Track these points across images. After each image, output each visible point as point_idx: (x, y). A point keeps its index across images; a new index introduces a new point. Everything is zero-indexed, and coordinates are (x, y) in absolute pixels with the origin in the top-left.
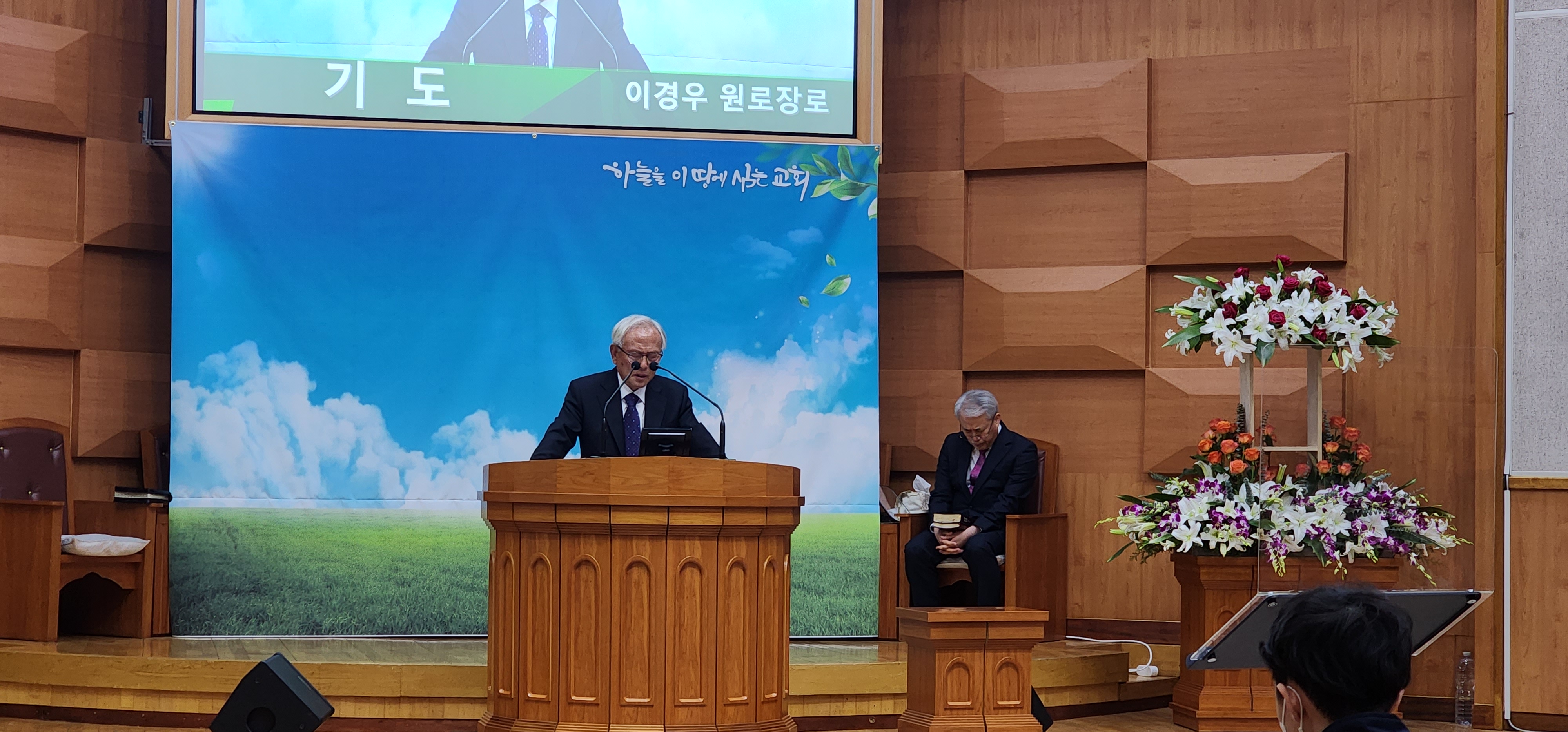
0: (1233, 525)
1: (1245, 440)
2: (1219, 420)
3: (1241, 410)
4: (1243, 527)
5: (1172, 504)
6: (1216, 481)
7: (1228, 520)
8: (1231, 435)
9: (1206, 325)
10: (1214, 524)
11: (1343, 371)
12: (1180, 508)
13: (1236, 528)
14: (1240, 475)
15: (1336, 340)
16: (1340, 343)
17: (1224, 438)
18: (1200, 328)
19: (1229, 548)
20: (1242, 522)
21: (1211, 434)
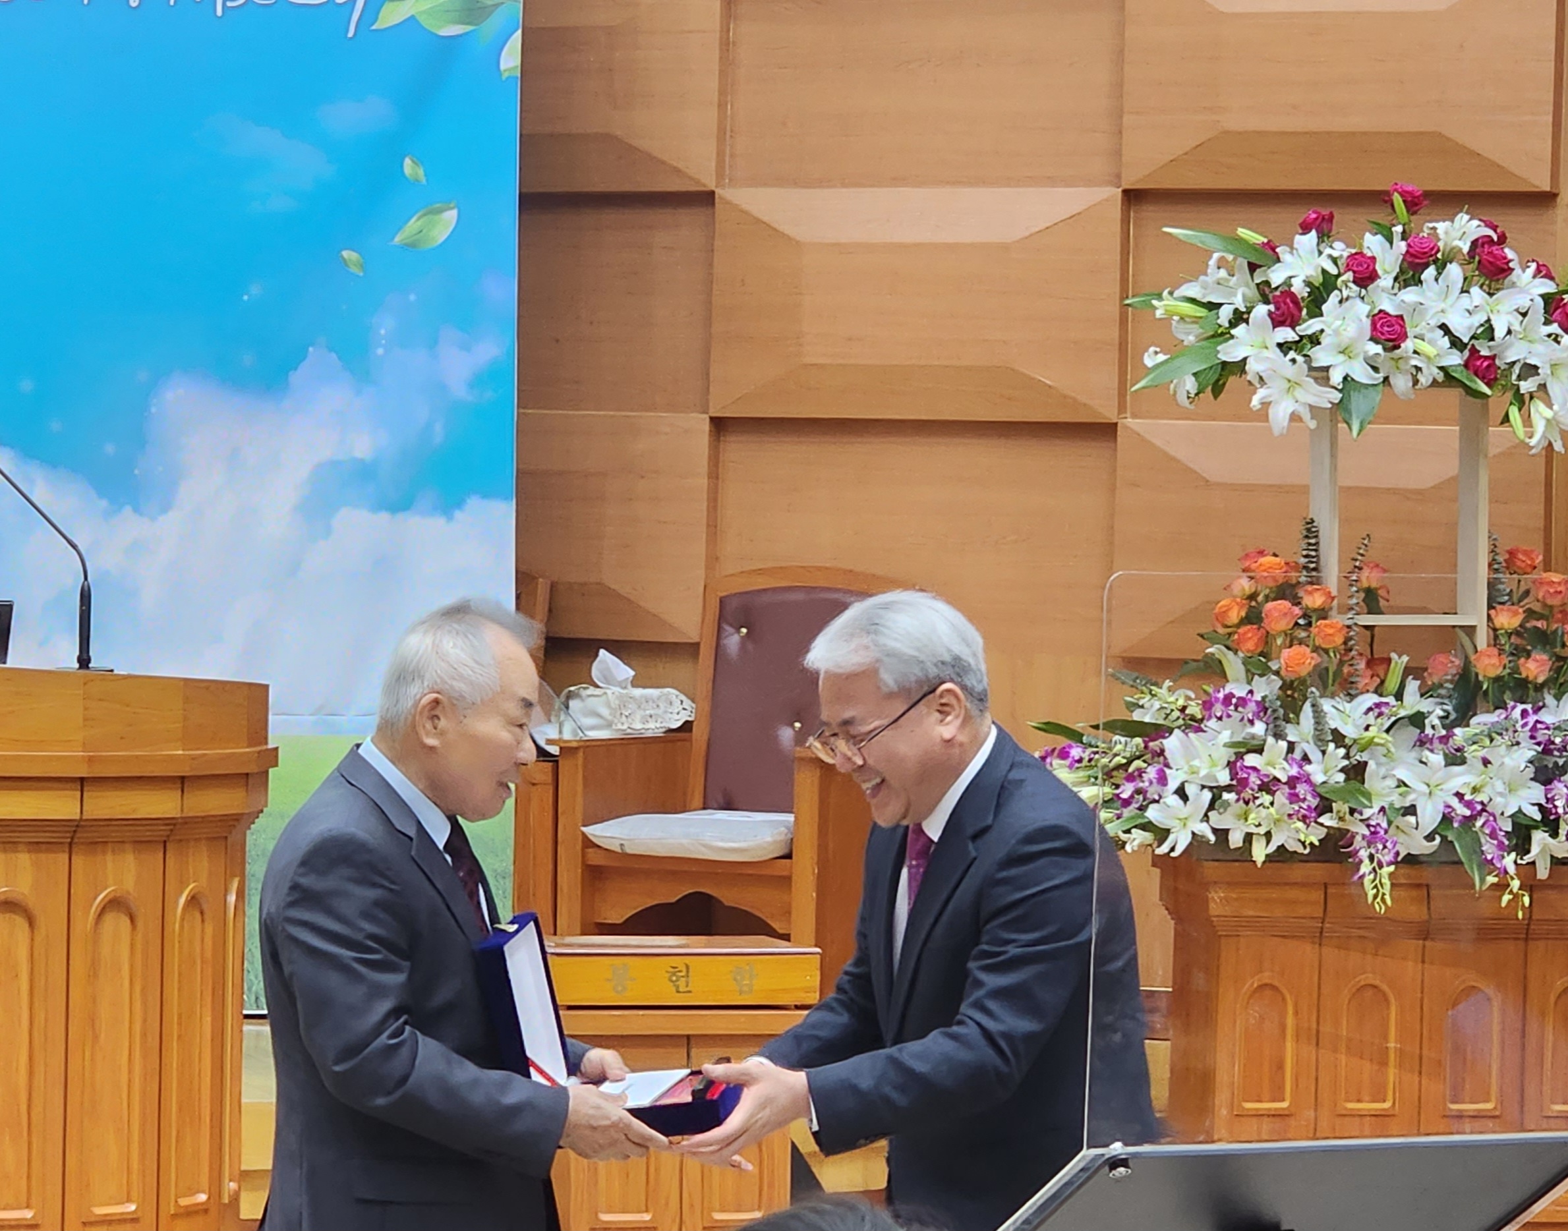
0: (1281, 797)
1: (1314, 600)
2: (1261, 553)
3: (1311, 531)
4: (1304, 800)
5: (1151, 744)
6: (1251, 692)
7: (1269, 786)
8: (1286, 591)
9: (1231, 342)
10: (1238, 793)
11: (1532, 448)
12: (1167, 754)
13: (1287, 802)
14: (1303, 681)
15: (1519, 378)
16: (1526, 386)
17: (1272, 595)
18: (1219, 348)
19: (1272, 848)
20: (1301, 789)
21: (1245, 585)
